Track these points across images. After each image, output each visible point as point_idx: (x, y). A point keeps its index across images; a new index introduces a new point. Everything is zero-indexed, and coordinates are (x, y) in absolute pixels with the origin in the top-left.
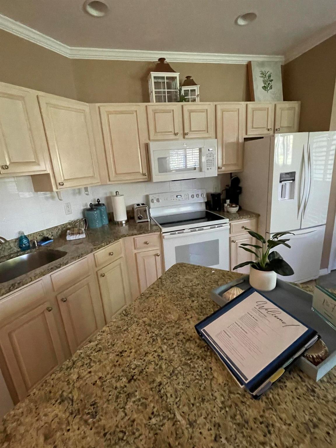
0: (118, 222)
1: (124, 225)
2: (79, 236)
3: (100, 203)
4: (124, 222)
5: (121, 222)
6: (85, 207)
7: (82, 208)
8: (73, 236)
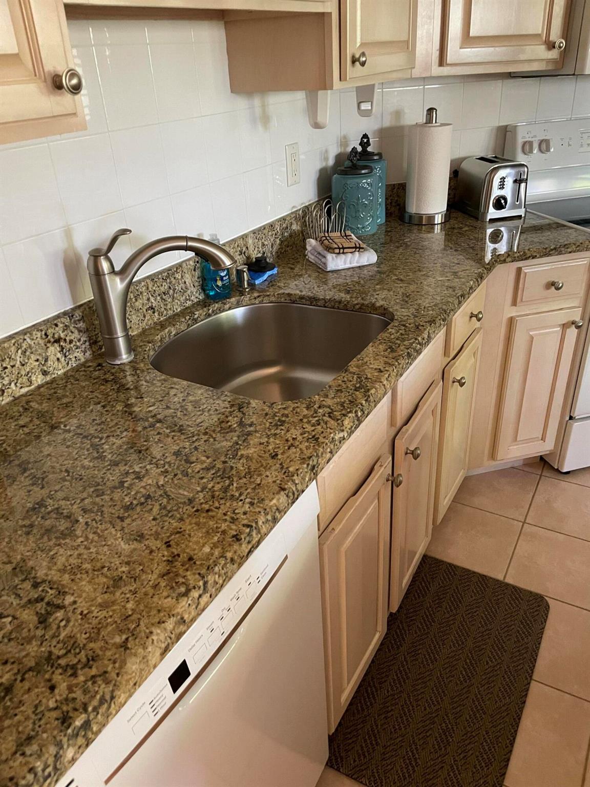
0: (420, 217)
1: (437, 229)
2: (360, 256)
3: (369, 149)
4: (438, 219)
5: (431, 218)
6: (324, 164)
7: (318, 165)
8: (343, 256)
